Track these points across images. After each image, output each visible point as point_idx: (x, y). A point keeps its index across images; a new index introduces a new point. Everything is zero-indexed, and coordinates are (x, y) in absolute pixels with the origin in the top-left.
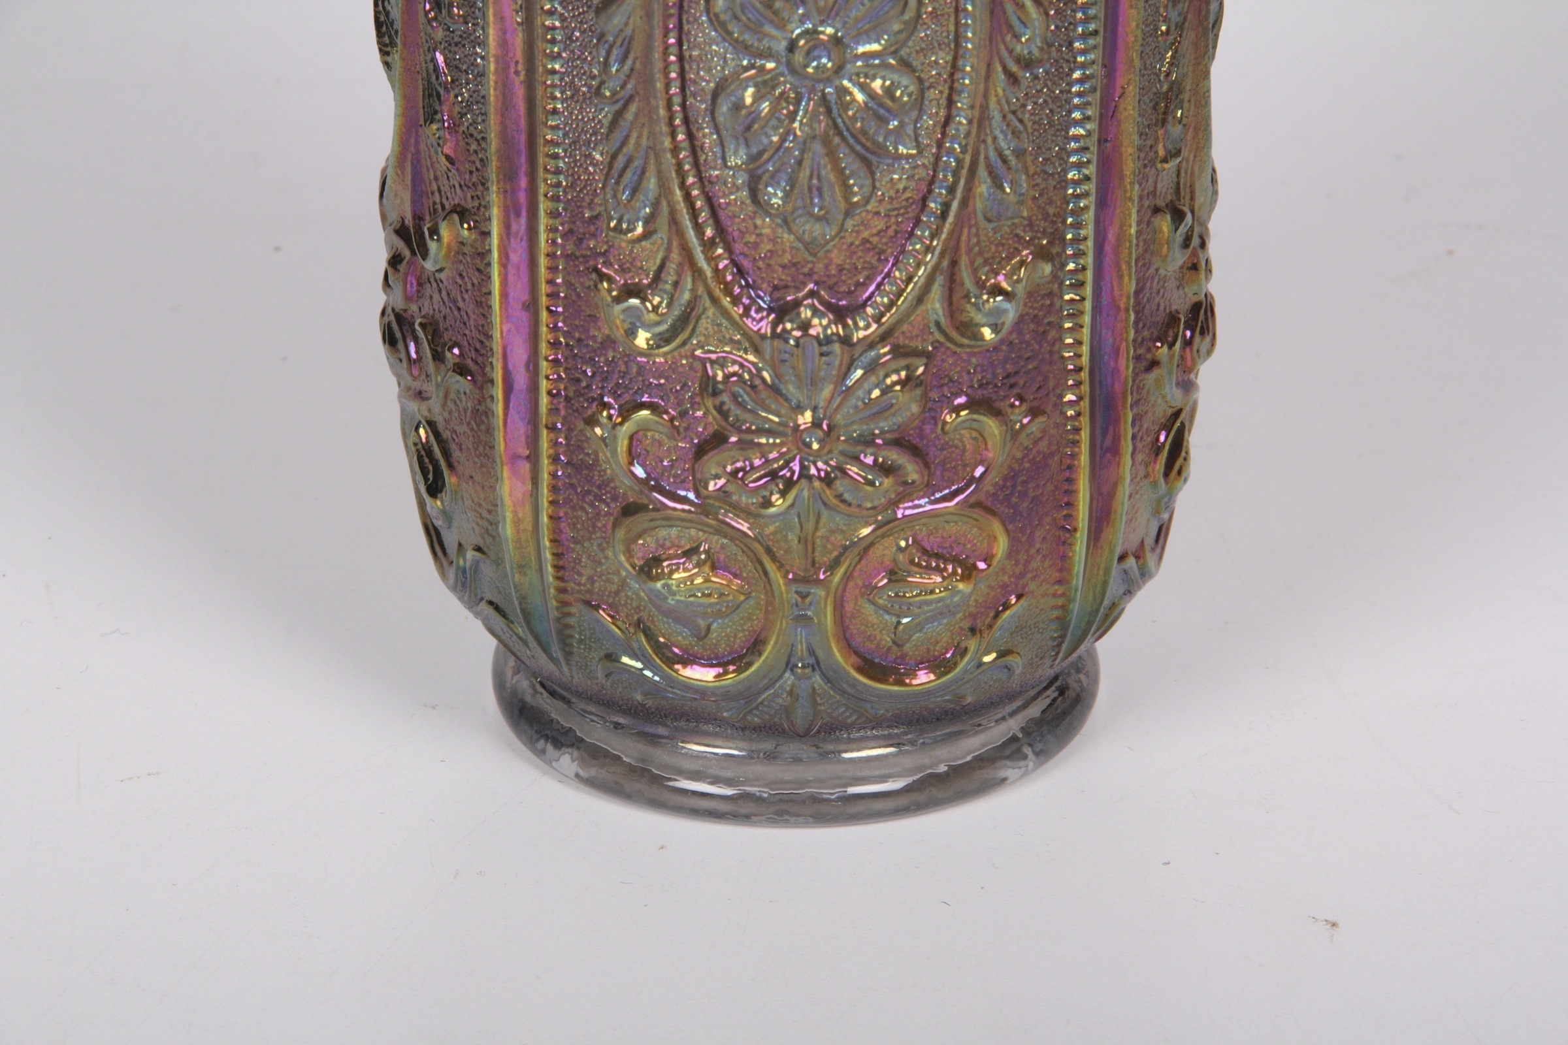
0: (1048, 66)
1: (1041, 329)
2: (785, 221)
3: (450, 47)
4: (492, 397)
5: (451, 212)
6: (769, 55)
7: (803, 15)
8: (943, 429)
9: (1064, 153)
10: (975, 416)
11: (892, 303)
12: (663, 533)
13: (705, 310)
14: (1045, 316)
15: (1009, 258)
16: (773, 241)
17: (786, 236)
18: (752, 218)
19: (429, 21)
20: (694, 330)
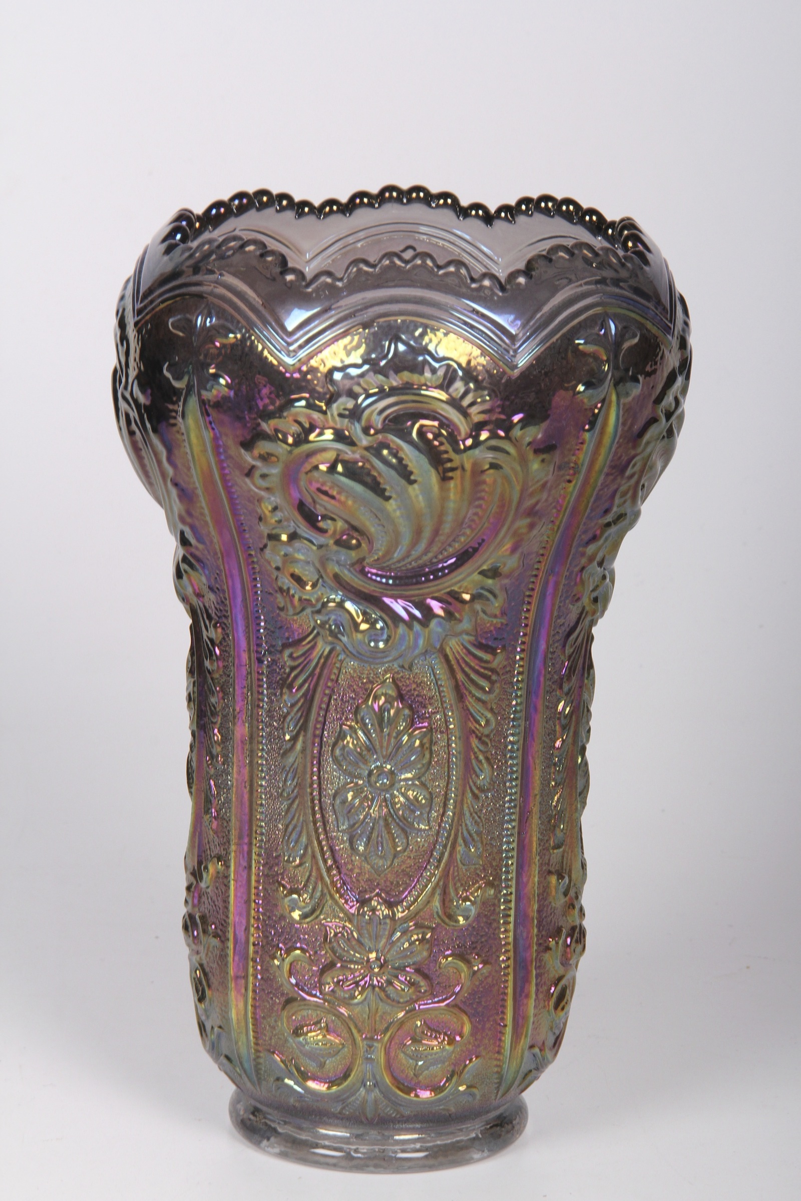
0: (493, 792)
1: (489, 921)
2: (366, 858)
3: (216, 777)
4: (228, 947)
5: (215, 857)
6: (360, 777)
7: (376, 759)
8: (439, 967)
9: (500, 836)
10: (455, 961)
11: (416, 900)
12: (305, 1013)
13: (327, 901)
14: (491, 915)
15: (473, 884)
16: (360, 868)
17: (366, 865)
18: (351, 857)
19: (208, 766)
20: (321, 911)
